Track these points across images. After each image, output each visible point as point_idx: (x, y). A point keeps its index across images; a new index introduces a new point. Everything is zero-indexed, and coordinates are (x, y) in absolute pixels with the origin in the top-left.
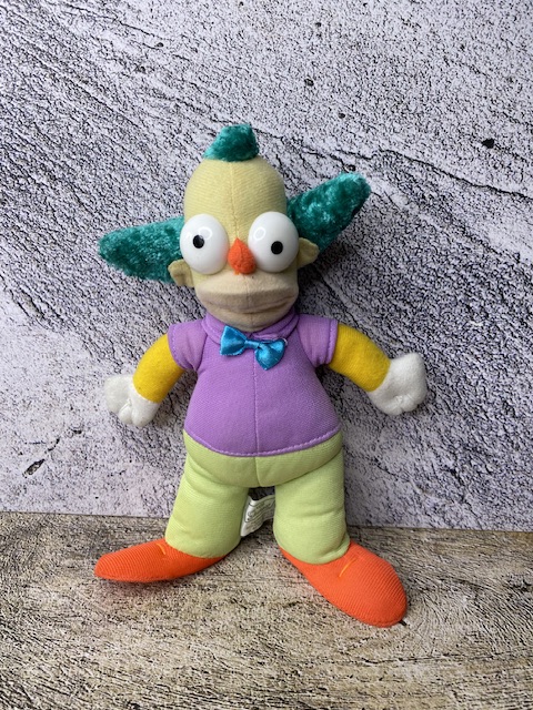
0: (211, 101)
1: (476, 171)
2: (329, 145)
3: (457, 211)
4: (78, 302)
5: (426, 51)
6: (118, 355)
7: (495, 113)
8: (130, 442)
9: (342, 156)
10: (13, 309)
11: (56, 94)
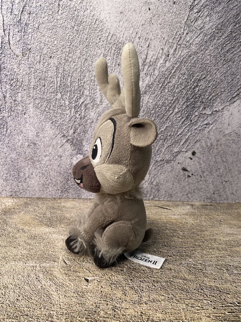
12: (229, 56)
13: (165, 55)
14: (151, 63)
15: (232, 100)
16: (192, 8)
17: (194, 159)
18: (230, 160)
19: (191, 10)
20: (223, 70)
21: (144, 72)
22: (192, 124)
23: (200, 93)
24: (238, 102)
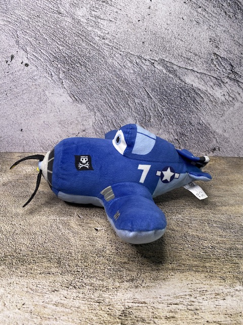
0: (120, 47)
1: (182, 64)
2: (148, 57)
3: (178, 74)
4: (86, 97)
5: (171, 35)
6: (95, 110)
7: (186, 50)
8: (97, 134)
9: (151, 60)
10: (69, 98)
11: (83, 44)
12: (105, 91)
13: (104, 37)
14: (97, 24)
15: (72, 95)
16: (140, 57)
17: (22, 65)
18: (25, 97)
19: (138, 57)
20: (94, 86)
21: (90, 17)
22: (51, 62)
23: (76, 67)
24: (71, 100)
